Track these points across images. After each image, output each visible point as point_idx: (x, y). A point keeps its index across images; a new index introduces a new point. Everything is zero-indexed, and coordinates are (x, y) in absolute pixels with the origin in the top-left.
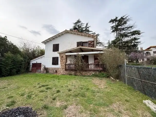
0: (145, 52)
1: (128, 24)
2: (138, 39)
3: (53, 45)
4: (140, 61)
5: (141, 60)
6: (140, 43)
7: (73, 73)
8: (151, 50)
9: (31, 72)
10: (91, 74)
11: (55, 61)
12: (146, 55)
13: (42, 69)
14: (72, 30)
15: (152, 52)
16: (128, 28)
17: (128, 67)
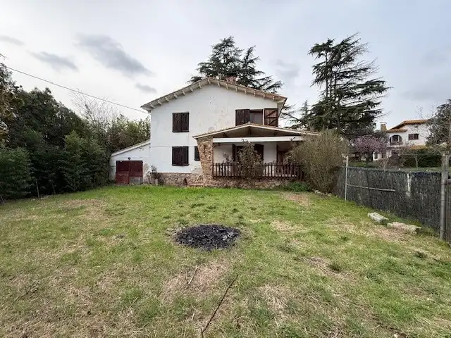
0: (391, 135)
1: (358, 61)
2: (377, 104)
3: (174, 114)
4: (377, 158)
5: (379, 156)
6: (380, 115)
7: (231, 183)
8: (405, 131)
9: (115, 182)
10: (273, 186)
11: (180, 156)
12: (391, 144)
13: (144, 176)
14: (207, 66)
15: (405, 137)
16: (356, 72)
17: (351, 169)
